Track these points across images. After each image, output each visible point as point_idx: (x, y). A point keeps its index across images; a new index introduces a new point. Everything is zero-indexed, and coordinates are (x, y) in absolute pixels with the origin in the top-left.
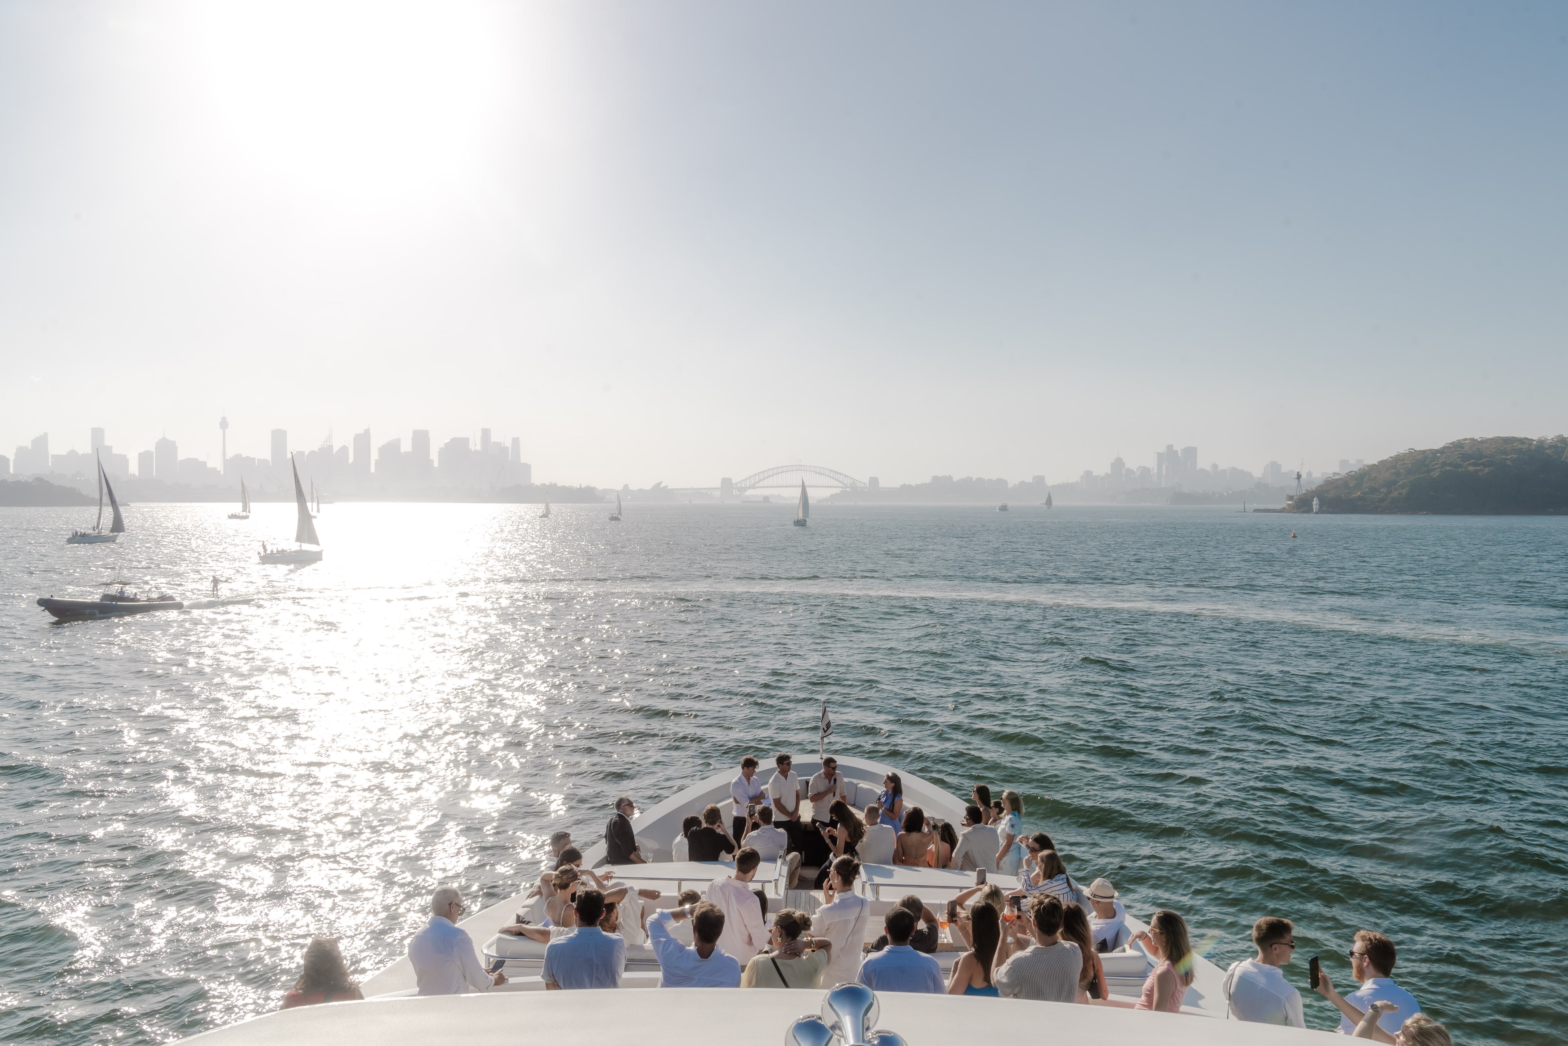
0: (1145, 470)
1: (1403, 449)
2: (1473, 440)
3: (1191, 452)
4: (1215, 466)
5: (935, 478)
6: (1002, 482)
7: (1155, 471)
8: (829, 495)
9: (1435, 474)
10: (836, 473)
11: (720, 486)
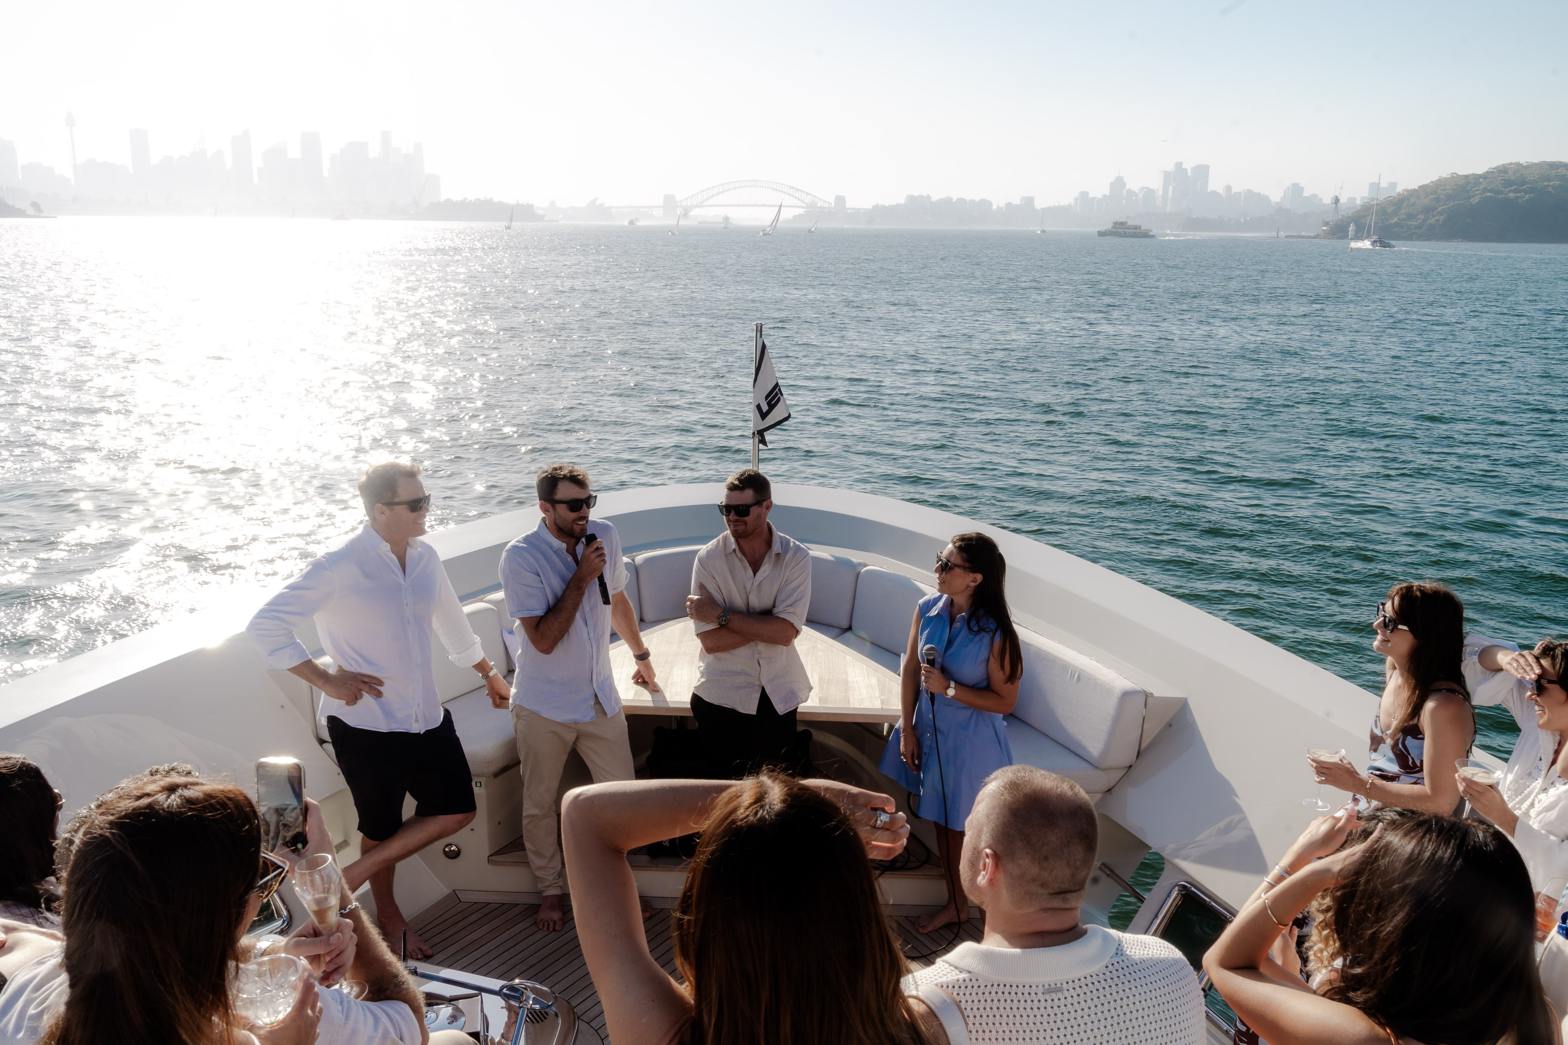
0: (1149, 193)
1: (1445, 173)
2: (1518, 164)
3: (1202, 171)
4: (1228, 188)
5: (911, 198)
6: (985, 204)
7: (1160, 193)
8: (791, 217)
9: (1475, 200)
10: (797, 190)
11: (662, 204)
